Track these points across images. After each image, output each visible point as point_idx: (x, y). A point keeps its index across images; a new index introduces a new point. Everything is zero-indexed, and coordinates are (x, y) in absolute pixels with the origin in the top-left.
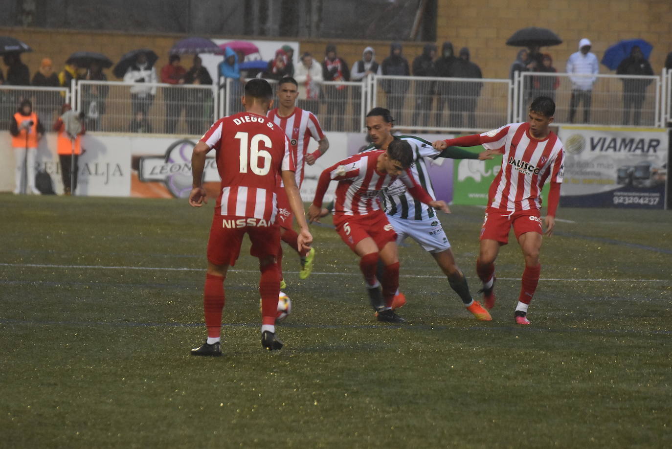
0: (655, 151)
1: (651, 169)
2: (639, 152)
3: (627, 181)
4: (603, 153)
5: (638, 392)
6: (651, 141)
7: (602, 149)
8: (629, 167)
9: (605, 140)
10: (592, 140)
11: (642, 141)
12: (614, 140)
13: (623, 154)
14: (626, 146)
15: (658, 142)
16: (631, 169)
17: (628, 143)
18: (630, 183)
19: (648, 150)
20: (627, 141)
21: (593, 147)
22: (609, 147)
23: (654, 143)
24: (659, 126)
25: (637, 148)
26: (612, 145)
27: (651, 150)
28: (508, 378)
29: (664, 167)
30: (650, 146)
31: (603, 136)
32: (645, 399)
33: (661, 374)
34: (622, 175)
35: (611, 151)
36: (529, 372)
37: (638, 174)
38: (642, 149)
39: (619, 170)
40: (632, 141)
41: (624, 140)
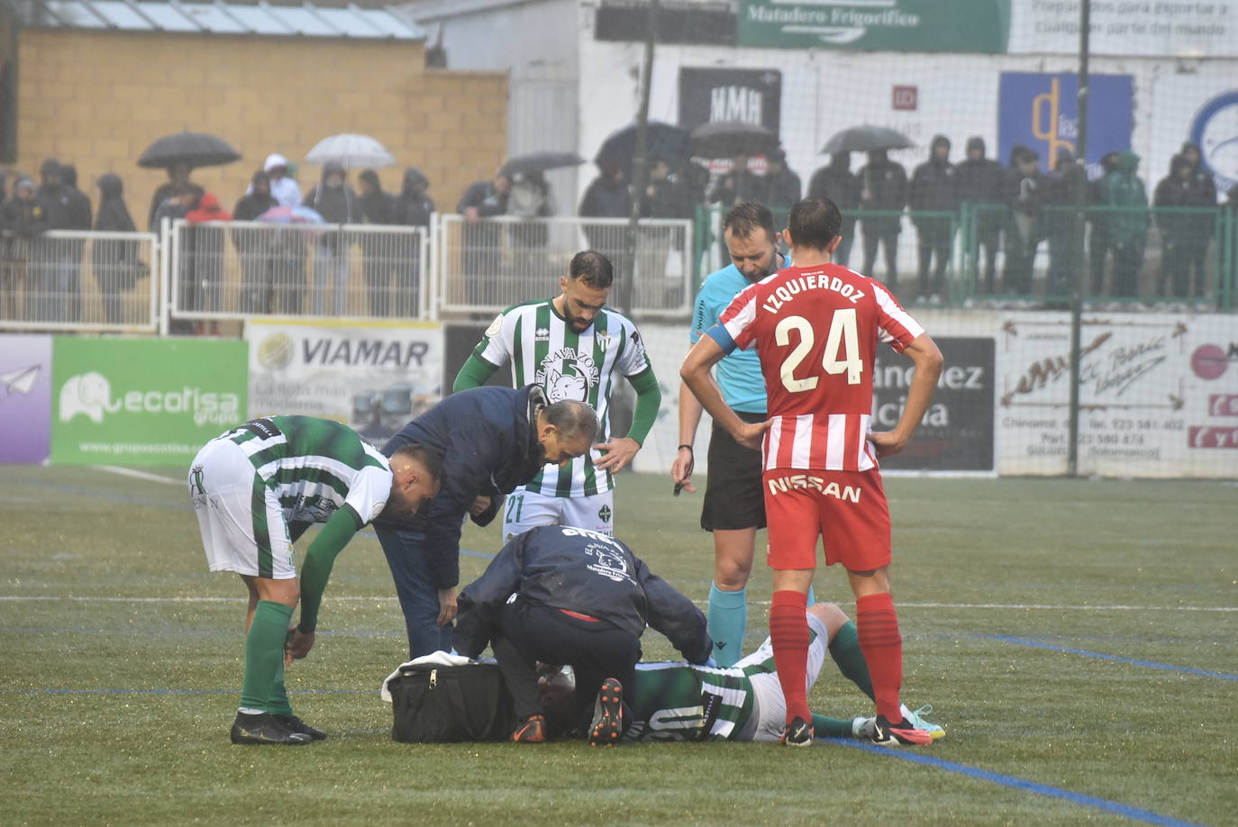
0: (420, 363)
1: (413, 397)
2: (391, 365)
3: (370, 418)
4: (327, 367)
5: (333, 801)
6: (413, 345)
7: (324, 360)
8: (373, 393)
9: (329, 344)
10: (306, 344)
11: (397, 346)
12: (346, 344)
13: (363, 369)
14: (367, 355)
15: (426, 347)
16: (378, 397)
17: (371, 350)
18: (377, 421)
19: (407, 362)
20: (369, 347)
21: (309, 357)
22: (337, 356)
23: (419, 350)
24: (427, 318)
25: (387, 358)
26: (343, 352)
27: (413, 362)
28: (97, 780)
29: (438, 392)
30: (411, 353)
31: (325, 336)
32: (344, 813)
33: (378, 768)
34: (362, 407)
35: (340, 364)
36: (138, 770)
37: (391, 406)
38: (398, 359)
39: (356, 399)
40: (378, 345)
41: (363, 345)
